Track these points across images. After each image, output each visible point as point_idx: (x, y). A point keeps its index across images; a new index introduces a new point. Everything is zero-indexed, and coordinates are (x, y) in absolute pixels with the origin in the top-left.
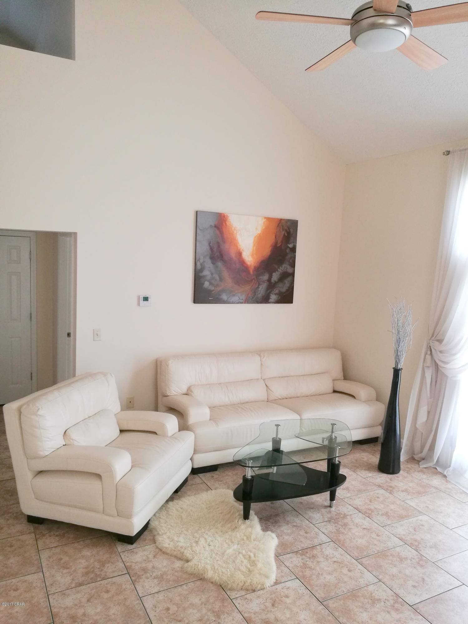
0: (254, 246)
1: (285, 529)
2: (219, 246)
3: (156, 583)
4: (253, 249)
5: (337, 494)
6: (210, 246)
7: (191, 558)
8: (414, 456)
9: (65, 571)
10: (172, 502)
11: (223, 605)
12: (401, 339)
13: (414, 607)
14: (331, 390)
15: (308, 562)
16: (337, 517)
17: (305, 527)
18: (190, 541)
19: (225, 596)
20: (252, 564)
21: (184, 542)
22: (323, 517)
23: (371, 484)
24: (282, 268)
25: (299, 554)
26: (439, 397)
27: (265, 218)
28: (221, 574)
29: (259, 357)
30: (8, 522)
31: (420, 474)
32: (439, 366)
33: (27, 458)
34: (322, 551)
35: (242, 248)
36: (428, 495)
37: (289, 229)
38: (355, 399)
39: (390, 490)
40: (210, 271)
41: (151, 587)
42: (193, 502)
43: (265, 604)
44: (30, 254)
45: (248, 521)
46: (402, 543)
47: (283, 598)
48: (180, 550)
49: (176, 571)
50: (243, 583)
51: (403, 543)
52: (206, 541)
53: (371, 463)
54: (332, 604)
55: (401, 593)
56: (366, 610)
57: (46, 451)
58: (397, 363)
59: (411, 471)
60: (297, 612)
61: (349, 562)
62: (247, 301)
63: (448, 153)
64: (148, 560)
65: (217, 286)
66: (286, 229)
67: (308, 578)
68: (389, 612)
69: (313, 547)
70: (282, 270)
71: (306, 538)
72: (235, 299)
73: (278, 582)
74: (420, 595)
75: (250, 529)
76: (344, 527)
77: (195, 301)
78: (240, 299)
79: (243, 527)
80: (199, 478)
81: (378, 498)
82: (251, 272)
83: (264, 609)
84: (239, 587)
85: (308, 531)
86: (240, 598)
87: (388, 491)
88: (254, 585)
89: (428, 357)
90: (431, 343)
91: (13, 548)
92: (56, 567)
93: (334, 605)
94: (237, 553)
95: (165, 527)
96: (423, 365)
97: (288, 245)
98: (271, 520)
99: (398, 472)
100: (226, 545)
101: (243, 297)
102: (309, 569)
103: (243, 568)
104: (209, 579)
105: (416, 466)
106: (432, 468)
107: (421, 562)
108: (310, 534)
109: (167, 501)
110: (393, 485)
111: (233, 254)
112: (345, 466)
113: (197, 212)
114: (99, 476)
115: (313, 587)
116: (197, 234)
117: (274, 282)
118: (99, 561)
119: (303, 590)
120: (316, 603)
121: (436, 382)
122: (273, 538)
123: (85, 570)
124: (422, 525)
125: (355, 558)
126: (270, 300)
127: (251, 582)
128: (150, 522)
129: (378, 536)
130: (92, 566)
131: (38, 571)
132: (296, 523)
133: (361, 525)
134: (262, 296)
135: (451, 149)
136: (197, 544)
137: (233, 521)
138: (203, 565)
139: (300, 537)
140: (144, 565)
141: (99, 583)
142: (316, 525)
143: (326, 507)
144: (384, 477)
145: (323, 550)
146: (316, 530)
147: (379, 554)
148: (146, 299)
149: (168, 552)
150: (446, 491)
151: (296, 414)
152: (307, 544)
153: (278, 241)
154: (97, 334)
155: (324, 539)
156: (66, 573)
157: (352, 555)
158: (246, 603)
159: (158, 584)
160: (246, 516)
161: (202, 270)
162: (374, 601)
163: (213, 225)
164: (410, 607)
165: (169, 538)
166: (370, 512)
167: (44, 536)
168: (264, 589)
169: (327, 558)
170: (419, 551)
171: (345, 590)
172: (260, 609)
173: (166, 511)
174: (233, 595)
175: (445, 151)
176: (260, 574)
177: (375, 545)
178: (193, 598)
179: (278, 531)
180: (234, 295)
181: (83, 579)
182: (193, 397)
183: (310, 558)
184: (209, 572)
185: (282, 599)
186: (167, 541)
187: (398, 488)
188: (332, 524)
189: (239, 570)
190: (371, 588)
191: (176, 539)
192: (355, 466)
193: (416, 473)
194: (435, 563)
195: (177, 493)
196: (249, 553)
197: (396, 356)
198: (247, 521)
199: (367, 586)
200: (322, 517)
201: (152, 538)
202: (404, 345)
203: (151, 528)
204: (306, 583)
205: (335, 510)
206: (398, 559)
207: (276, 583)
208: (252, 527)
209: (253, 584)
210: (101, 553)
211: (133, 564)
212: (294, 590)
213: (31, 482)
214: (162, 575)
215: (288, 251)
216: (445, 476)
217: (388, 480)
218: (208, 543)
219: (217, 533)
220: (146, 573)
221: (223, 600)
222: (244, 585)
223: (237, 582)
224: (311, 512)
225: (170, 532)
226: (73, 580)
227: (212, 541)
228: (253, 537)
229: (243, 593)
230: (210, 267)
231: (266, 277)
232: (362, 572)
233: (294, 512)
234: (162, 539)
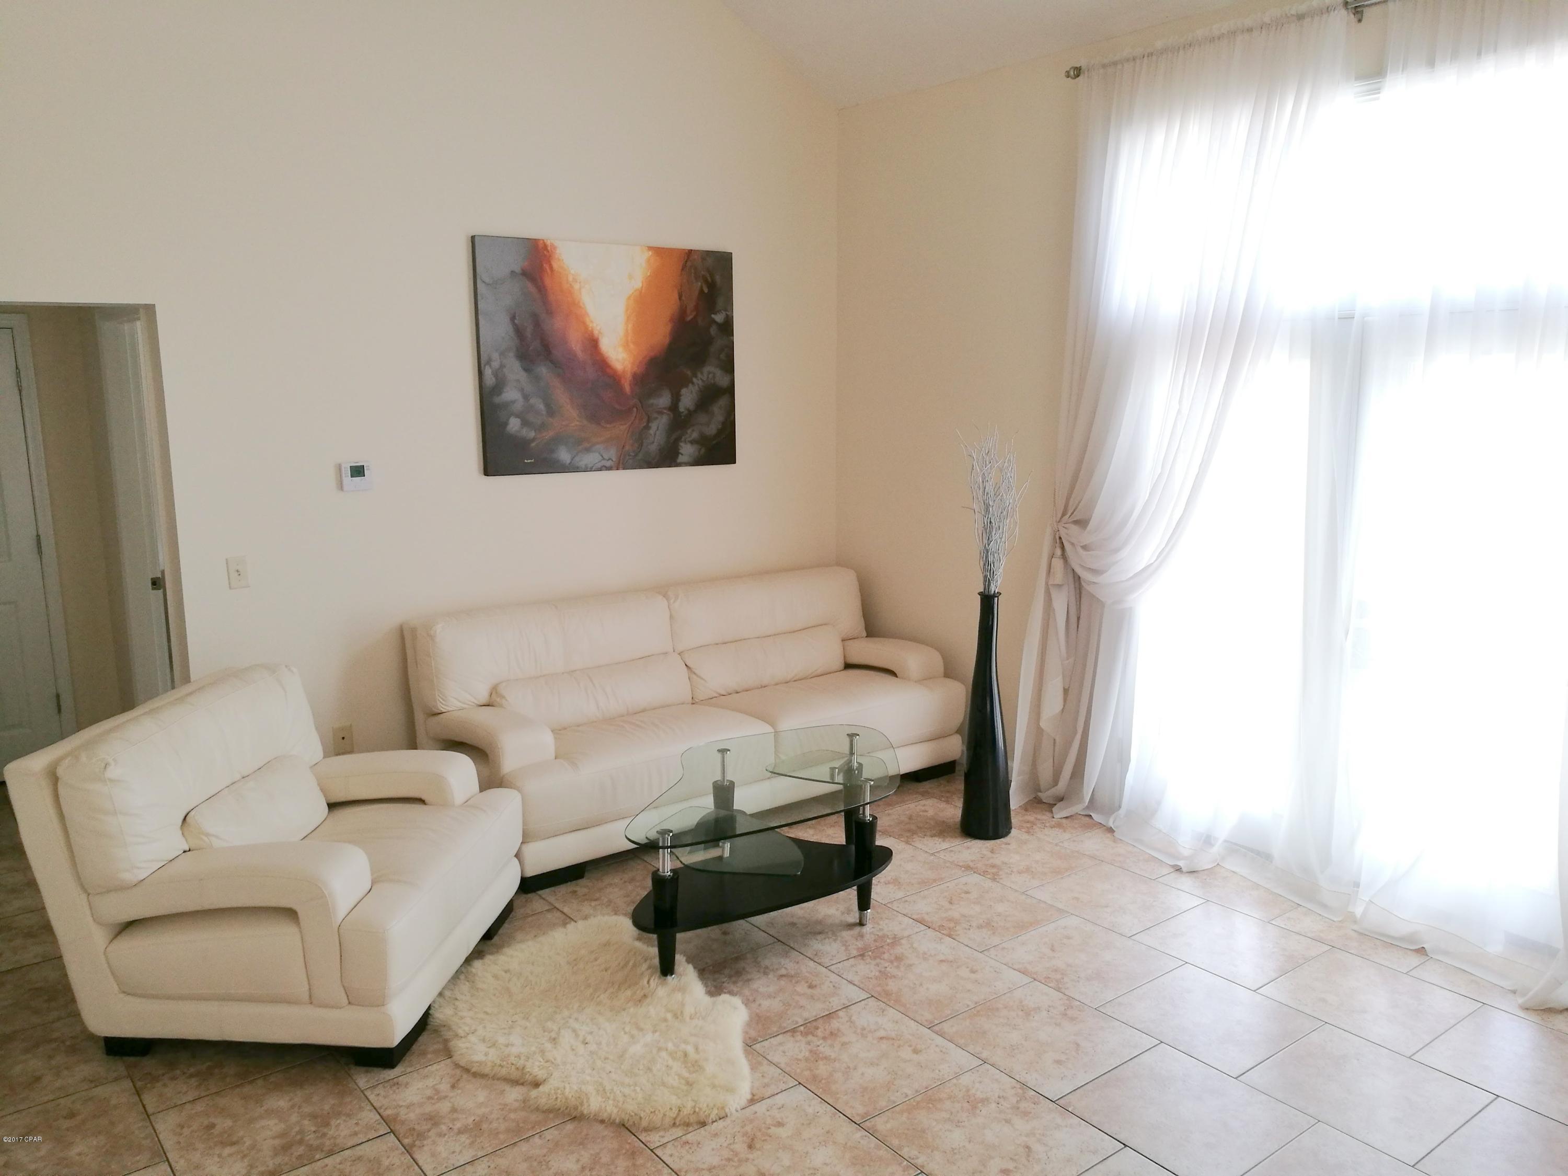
0: (628, 319)
1: (762, 984)
2: (537, 324)
3: (464, 1142)
4: (627, 330)
5: (873, 895)
6: (514, 324)
7: (544, 1078)
8: (1039, 794)
9: (227, 1151)
10: (480, 961)
11: (634, 1165)
12: (994, 525)
13: (1061, 1102)
14: (839, 664)
15: (821, 1048)
16: (877, 944)
17: (807, 974)
18: (538, 1040)
19: (636, 1144)
20: (692, 1069)
21: (523, 1045)
22: (846, 949)
23: (947, 865)
24: (702, 373)
25: (798, 1034)
26: (1085, 656)
27: (650, 248)
28: (621, 1099)
29: (664, 599)
30: (53, 1062)
31: (1056, 831)
32: (1083, 583)
33: (89, 895)
34: (850, 1021)
35: (598, 328)
36: (1076, 874)
37: (712, 275)
38: (897, 677)
39: (993, 873)
40: (522, 390)
41: (454, 1152)
42: (532, 953)
43: (732, 1147)
44: (18, 374)
45: (673, 978)
46: (1026, 980)
47: (773, 1128)
48: (514, 1062)
49: (511, 1111)
50: (676, 1112)
51: (1029, 980)
52: (577, 1036)
53: (945, 820)
54: (882, 1125)
55: (1031, 1079)
56: (958, 1124)
57: (138, 868)
58: (987, 582)
59: (1034, 827)
60: (807, 1153)
61: (913, 1035)
62: (622, 464)
63: (1077, 72)
64: (437, 1096)
65: (543, 427)
66: (703, 276)
67: (825, 1079)
68: (1008, 1121)
69: (830, 1016)
70: (703, 381)
71: (812, 997)
72: (591, 458)
73: (755, 1098)
74: (1073, 1077)
75: (679, 996)
76: (895, 964)
77: (488, 470)
78: (604, 459)
79: (662, 992)
80: (542, 901)
81: (967, 893)
82: (627, 388)
83: (731, 1157)
84: (668, 1121)
85: (814, 983)
86: (671, 1143)
87: (988, 876)
88: (702, 1113)
89: (1058, 564)
90: (1061, 529)
91: (79, 1118)
92: (200, 1146)
93: (889, 1126)
94: (655, 1051)
95: (472, 1018)
96: (1047, 584)
97: (713, 316)
98: (727, 971)
99: (1009, 832)
100: (626, 1038)
101: (612, 453)
102: (825, 1061)
103: (673, 1081)
104: (595, 1115)
105: (1045, 817)
106: (1080, 817)
107: (1069, 1012)
108: (820, 987)
109: (468, 961)
110: (997, 862)
111: (575, 343)
112: (886, 833)
113: (473, 238)
114: (290, 914)
115: (838, 1096)
116: (479, 298)
117: (686, 412)
118: (313, 1117)
119: (815, 1106)
120: (848, 1128)
121: (1079, 618)
122: (735, 1008)
123: (277, 1142)
124: (1069, 938)
125: (925, 1023)
126: (681, 459)
127: (694, 1107)
128: (431, 1012)
129: (973, 971)
130: (297, 1129)
131: (157, 1160)
132: (786, 968)
133: (935, 955)
134: (660, 450)
135: (1082, 63)
136: (555, 1044)
137: (636, 984)
138: (576, 1088)
139: (797, 998)
140: (428, 1109)
141: (319, 1163)
142: (832, 968)
143: (851, 926)
144: (976, 849)
145: (854, 1018)
146: (833, 977)
147: (979, 1008)
148: (358, 471)
149: (487, 1070)
150: (1114, 860)
151: (760, 721)
152: (814, 1010)
153: (686, 307)
154: (238, 571)
155: (854, 993)
156: (230, 1155)
157: (918, 1018)
158: (688, 1152)
159: (470, 1144)
160: (667, 968)
161: (498, 388)
162: (974, 1104)
163: (518, 269)
164: (1052, 1105)
165: (484, 1040)
166: (952, 925)
167: (158, 1081)
168: (727, 1116)
169: (863, 1033)
170: (1063, 990)
171: (909, 1092)
172: (722, 1160)
173: (467, 983)
174: (654, 1139)
175: (1069, 67)
176: (714, 1086)
177: (969, 991)
178: (559, 1160)
179: (746, 992)
180: (588, 450)
181: (278, 1160)
182: (505, 708)
183: (824, 1038)
184: (592, 1099)
185: (769, 1131)
186: (482, 1048)
187: (1010, 867)
188: (868, 960)
189: (665, 1086)
190: (965, 1080)
191: (502, 1040)
192: (909, 831)
193: (1047, 831)
194: (1100, 1009)
195: (492, 939)
196: (683, 1046)
197: (985, 565)
198: (669, 978)
199: (957, 1076)
200: (843, 948)
201: (441, 1046)
202: (1001, 538)
203: (436, 1024)
204: (821, 1090)
205: (871, 930)
206: (1020, 1013)
207: (753, 1101)
208: (682, 989)
209: (700, 1109)
210: (315, 1098)
211: (403, 1112)
212: (795, 1109)
213: (105, 953)
214: (478, 1125)
215: (713, 330)
216: (1111, 830)
217: (985, 852)
218: (581, 1038)
219: (600, 1013)
220: (436, 1124)
221: (633, 1154)
222: (678, 1114)
223: (662, 1111)
224: (817, 942)
225: (485, 1027)
226: (251, 1166)
227: (591, 1033)
228: (689, 1010)
229: (678, 1132)
230: (518, 381)
231: (664, 400)
232: (944, 1050)
233: (779, 947)
234: (468, 1045)
